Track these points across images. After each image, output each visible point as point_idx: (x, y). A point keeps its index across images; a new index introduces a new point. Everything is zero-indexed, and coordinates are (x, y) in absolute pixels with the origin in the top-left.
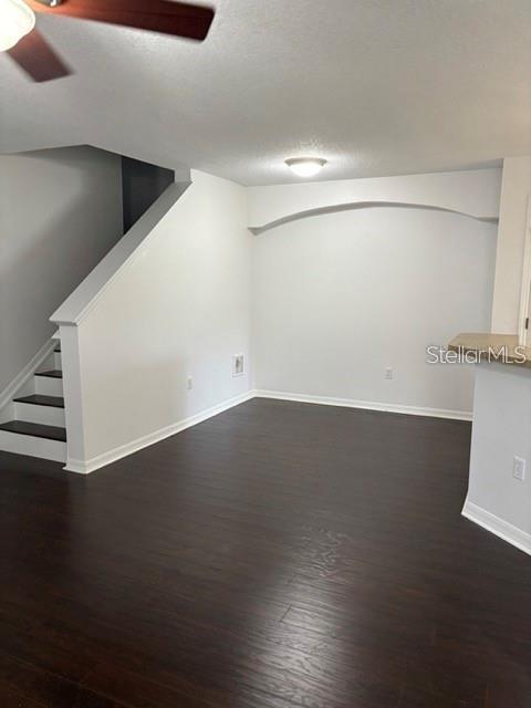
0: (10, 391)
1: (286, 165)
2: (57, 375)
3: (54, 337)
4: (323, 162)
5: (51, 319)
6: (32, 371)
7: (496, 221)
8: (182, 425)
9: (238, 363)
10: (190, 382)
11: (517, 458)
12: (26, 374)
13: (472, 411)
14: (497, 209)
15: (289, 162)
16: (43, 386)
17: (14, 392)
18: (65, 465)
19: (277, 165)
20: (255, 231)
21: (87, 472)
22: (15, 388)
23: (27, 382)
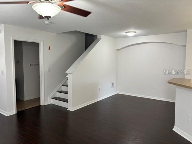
0: (56, 90)
1: (125, 33)
2: (67, 86)
3: (67, 76)
4: (135, 32)
5: (66, 72)
6: (61, 85)
7: (185, 46)
8: (97, 100)
9: (113, 84)
10: (100, 88)
11: (188, 114)
12: (60, 85)
13: (175, 100)
14: (186, 43)
15: (126, 33)
16: (64, 89)
17: (57, 90)
18: (67, 108)
19: (123, 33)
20: (118, 50)
21: (73, 111)
22: (57, 89)
23: (60, 87)
